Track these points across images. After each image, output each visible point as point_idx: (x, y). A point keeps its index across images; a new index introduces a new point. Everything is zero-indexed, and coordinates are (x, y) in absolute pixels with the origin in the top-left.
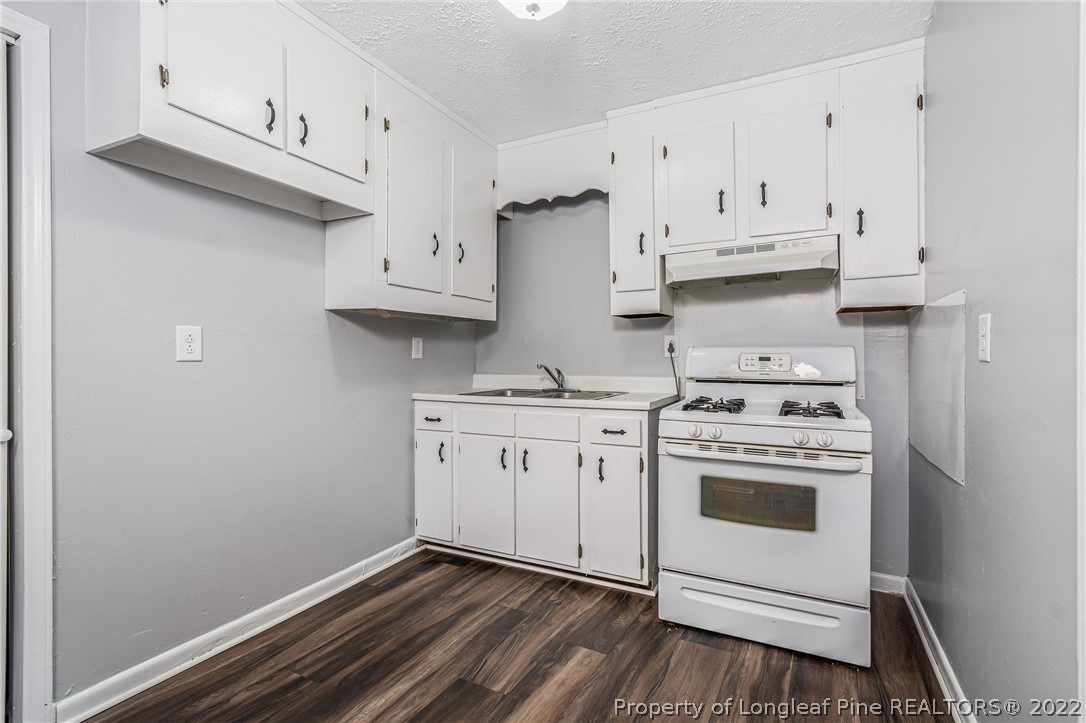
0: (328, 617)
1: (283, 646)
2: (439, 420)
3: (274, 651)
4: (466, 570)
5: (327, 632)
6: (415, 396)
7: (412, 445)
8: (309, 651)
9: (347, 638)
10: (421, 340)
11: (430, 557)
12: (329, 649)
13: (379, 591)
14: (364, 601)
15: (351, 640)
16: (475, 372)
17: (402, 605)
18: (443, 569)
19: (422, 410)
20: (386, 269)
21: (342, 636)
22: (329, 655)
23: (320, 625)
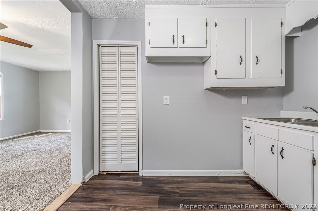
0: (199, 181)
1: (183, 182)
2: (250, 128)
3: (181, 182)
4: (257, 191)
5: (195, 185)
6: (243, 118)
7: (242, 136)
8: (187, 187)
9: (197, 189)
10: (246, 97)
11: (249, 180)
12: (191, 190)
13: (219, 182)
14: (212, 182)
15: (197, 191)
16: (282, 110)
17: (221, 190)
18: (248, 186)
19: (245, 123)
20: (216, 74)
21: (196, 188)
22: (189, 191)
23: (195, 182)
